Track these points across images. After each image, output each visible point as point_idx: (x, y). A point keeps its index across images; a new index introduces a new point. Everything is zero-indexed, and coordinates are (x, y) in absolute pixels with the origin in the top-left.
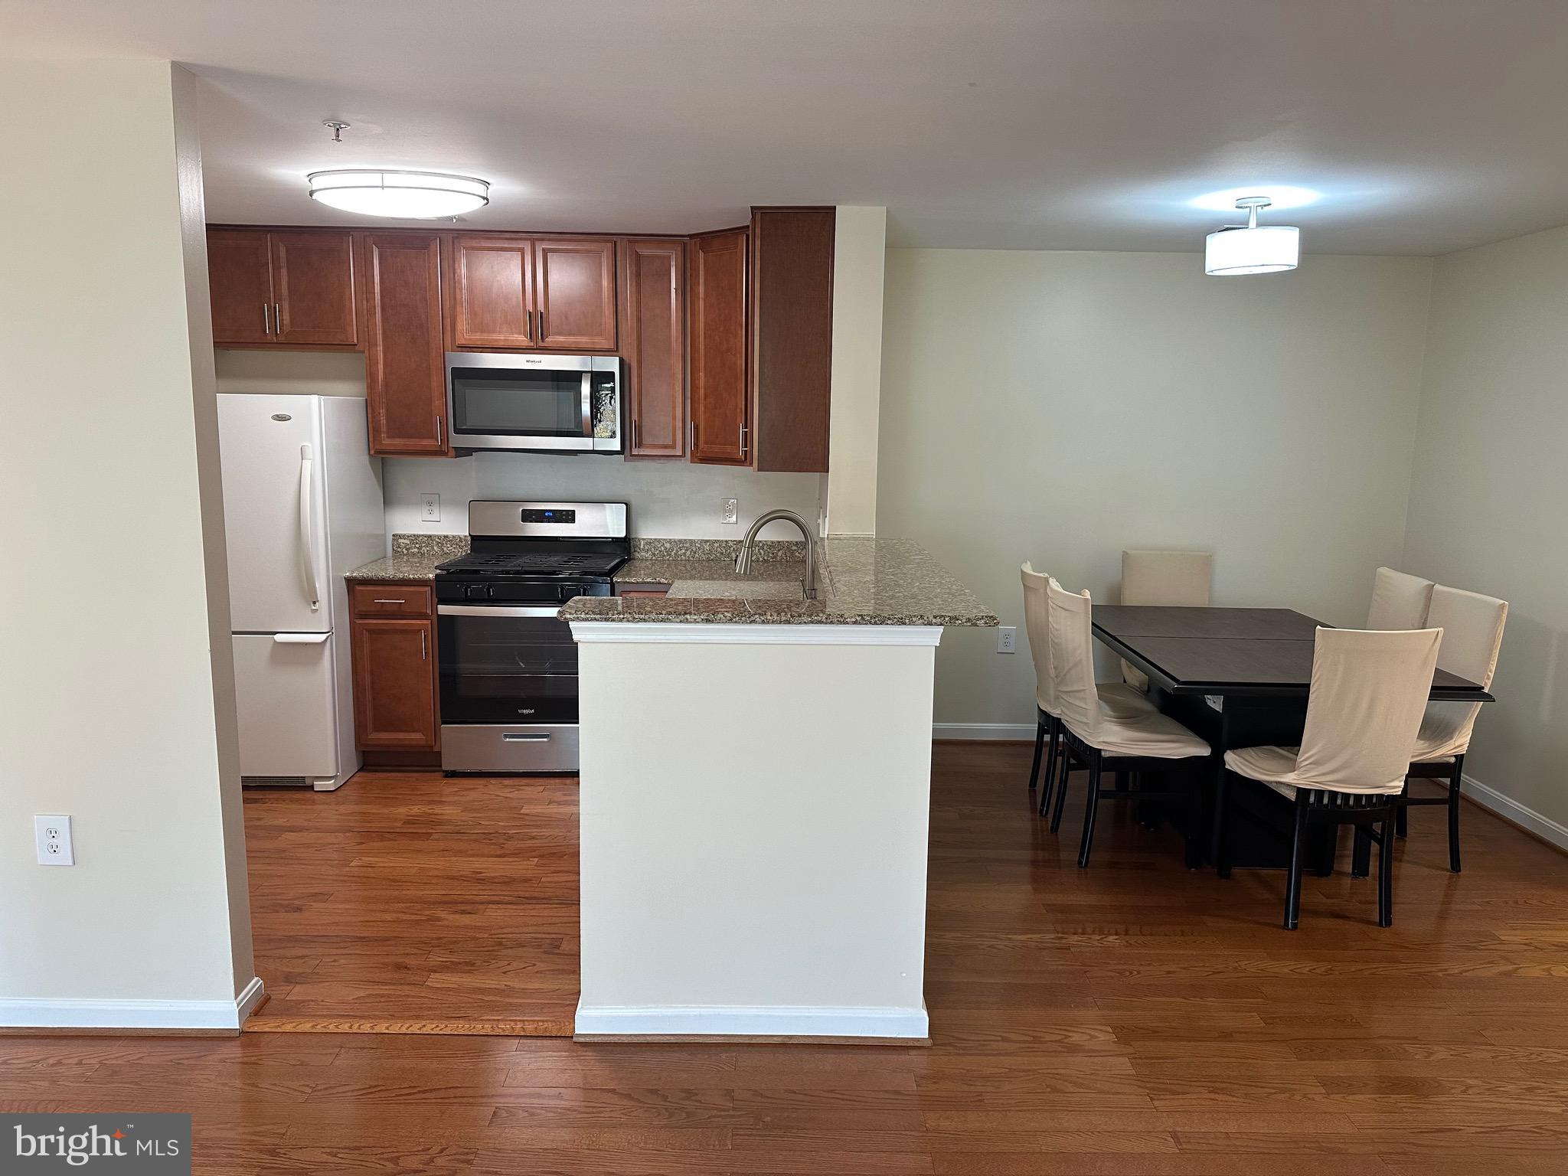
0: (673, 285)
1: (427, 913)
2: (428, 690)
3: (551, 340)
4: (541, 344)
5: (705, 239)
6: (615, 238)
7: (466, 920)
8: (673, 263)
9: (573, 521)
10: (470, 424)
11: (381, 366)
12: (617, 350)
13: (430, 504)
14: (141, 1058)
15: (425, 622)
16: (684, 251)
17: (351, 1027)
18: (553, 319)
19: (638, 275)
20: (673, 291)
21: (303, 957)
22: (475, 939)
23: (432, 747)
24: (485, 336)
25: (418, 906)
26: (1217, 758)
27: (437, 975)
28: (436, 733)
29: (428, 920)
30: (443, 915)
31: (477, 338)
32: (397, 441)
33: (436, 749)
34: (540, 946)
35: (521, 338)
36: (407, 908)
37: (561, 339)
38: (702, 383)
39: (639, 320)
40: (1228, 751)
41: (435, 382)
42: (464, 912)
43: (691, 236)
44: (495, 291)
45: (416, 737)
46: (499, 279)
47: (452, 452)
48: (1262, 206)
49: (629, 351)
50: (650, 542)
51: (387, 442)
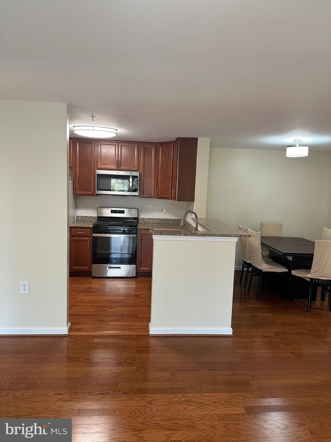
0: (153, 155)
1: (102, 309)
2: (89, 255)
3: (122, 168)
4: (119, 168)
5: (162, 144)
6: (139, 143)
7: (113, 310)
8: (153, 149)
9: (124, 213)
10: (101, 188)
11: (78, 173)
12: (138, 170)
13: (87, 208)
14: (46, 341)
15: (89, 238)
16: (156, 146)
17: (95, 333)
18: (123, 163)
19: (144, 152)
20: (153, 156)
21: (76, 319)
22: (116, 314)
23: (89, 270)
24: (105, 166)
25: (99, 307)
26: (290, 272)
27: (111, 322)
28: (91, 267)
29: (103, 310)
30: (106, 309)
31: (102, 166)
32: (82, 192)
33: (90, 271)
34: (133, 316)
35: (115, 167)
36: (97, 308)
37: (124, 167)
38: (160, 179)
39: (144, 163)
40: (292, 270)
41: (92, 177)
42: (111, 309)
43: (158, 143)
44: (108, 155)
45: (86, 268)
46: (109, 152)
47: (95, 195)
48: (300, 141)
49: (141, 170)
50: (143, 219)
51: (79, 192)
